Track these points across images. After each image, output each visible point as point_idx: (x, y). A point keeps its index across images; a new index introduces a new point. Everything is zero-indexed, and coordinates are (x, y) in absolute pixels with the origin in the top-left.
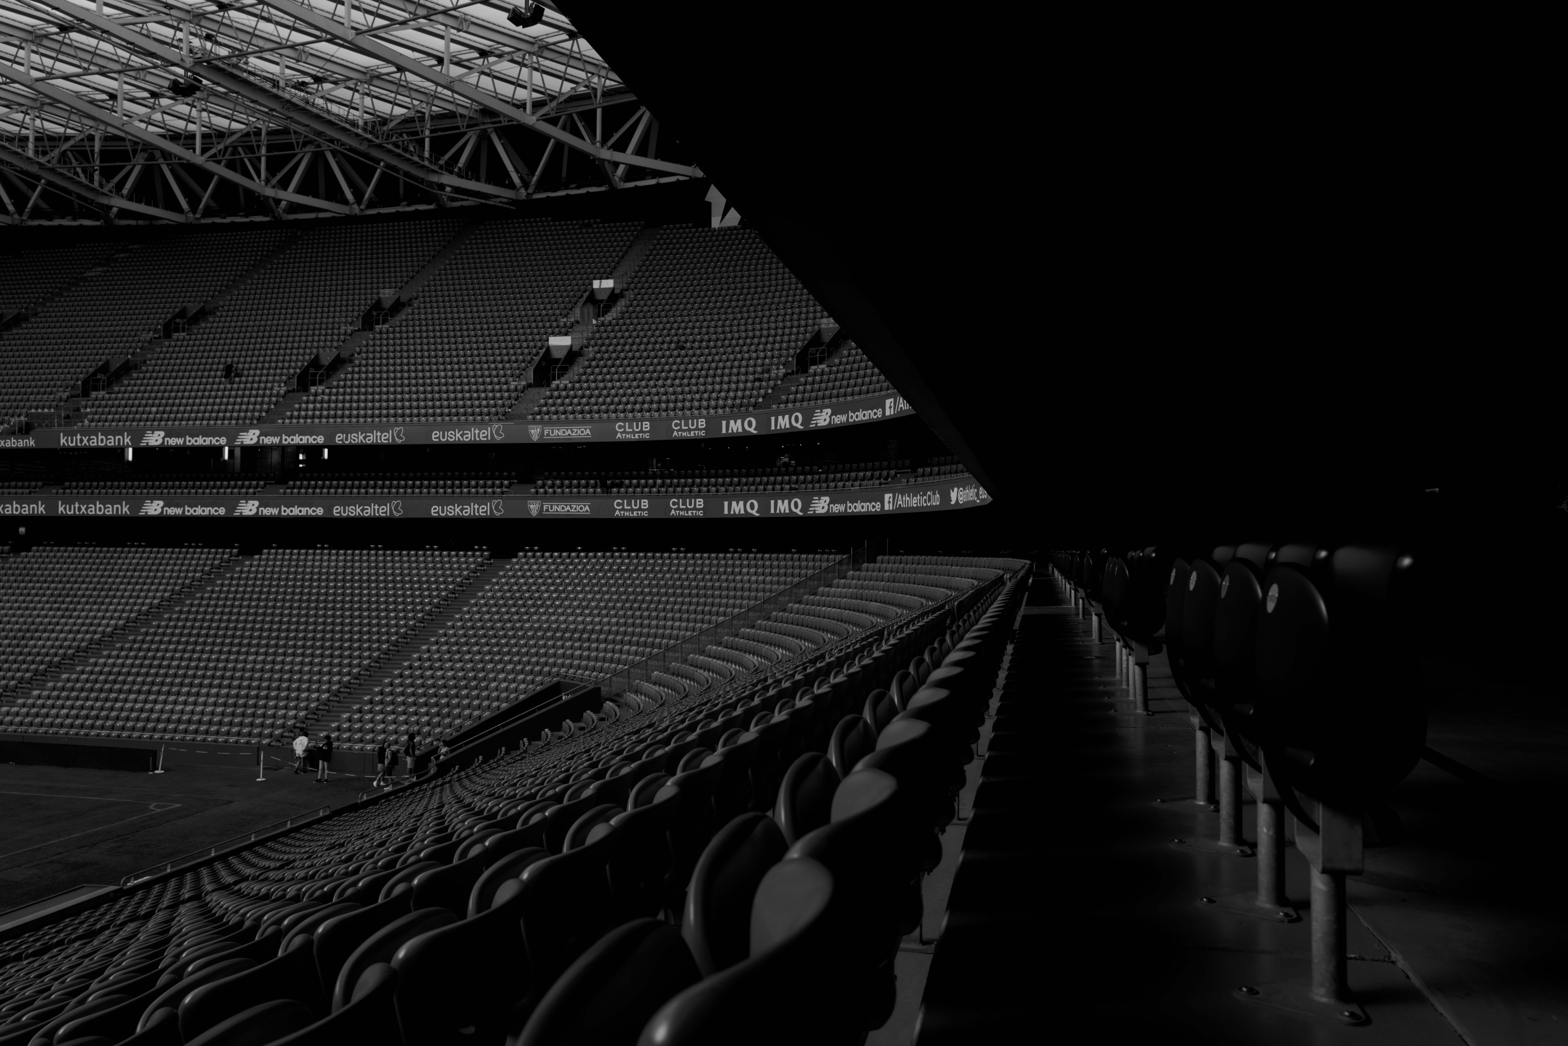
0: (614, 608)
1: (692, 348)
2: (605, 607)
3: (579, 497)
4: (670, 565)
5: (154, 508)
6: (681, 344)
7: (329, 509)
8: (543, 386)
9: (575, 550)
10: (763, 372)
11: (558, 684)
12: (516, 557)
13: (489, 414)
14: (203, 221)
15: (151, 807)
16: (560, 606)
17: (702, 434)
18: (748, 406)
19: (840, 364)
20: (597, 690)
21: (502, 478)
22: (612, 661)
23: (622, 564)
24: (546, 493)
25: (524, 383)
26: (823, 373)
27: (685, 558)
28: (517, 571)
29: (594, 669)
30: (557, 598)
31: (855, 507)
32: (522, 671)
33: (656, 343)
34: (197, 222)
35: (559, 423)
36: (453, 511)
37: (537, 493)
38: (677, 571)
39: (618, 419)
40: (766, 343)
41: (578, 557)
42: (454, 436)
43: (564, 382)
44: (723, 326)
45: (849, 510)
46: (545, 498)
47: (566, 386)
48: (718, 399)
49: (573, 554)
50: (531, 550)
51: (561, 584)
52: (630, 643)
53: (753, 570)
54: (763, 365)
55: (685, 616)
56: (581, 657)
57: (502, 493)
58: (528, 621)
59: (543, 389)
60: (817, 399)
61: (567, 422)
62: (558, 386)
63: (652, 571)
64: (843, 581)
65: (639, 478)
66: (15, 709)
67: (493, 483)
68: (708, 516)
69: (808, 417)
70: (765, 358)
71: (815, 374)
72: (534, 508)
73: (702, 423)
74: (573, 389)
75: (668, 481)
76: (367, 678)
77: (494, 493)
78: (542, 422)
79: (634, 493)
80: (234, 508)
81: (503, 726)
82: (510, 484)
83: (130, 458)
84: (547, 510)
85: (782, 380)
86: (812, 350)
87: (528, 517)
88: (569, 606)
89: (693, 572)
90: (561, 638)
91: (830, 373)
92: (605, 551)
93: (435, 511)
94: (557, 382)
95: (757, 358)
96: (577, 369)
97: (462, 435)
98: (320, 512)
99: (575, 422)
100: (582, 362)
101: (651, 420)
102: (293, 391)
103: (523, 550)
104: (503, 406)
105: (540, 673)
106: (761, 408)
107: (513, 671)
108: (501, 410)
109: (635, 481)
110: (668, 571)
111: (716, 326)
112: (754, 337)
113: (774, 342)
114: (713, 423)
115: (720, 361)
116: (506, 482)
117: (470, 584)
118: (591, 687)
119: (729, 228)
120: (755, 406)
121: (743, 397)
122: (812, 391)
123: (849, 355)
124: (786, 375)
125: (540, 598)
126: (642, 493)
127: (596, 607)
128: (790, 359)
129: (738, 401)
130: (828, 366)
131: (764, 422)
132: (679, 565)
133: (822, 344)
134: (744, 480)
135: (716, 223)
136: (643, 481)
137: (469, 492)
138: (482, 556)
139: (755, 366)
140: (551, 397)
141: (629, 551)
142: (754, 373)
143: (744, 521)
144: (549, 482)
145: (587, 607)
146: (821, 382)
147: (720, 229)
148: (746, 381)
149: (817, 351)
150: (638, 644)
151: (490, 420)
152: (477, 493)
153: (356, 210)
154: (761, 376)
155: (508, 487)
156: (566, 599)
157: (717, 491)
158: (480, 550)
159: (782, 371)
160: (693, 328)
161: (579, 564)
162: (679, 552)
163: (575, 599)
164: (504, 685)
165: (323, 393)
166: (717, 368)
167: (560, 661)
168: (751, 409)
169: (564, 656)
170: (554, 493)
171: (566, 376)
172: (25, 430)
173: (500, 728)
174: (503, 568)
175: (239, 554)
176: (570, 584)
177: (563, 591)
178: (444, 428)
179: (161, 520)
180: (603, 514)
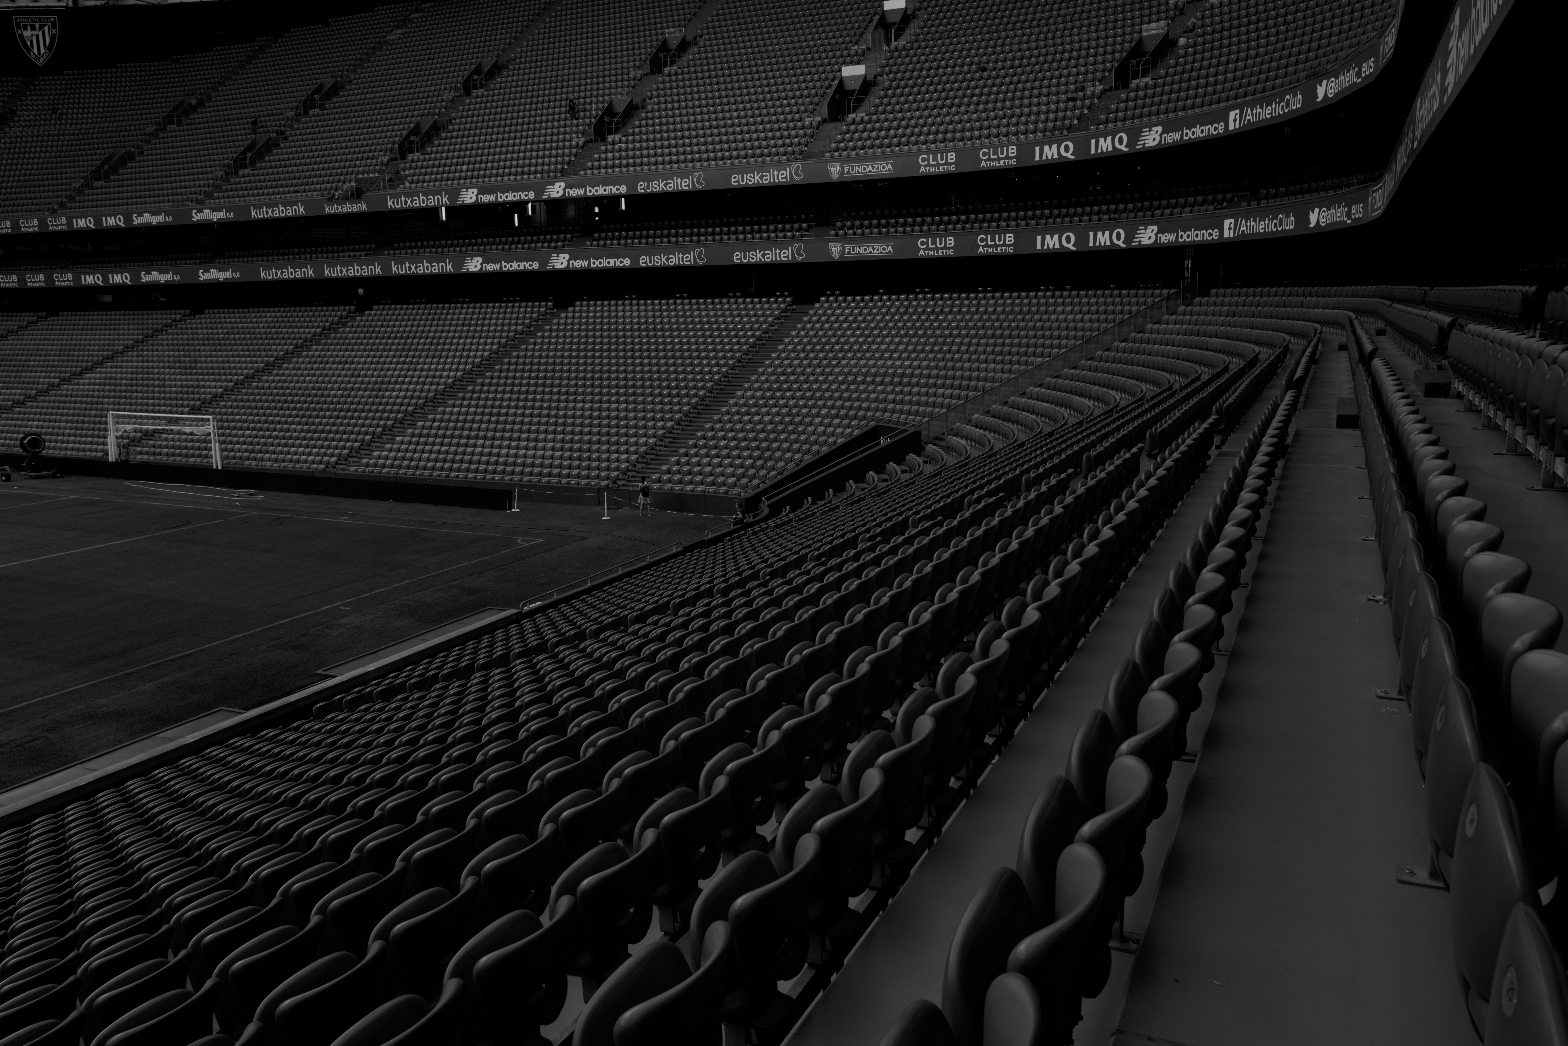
0: (923, 351)
1: (995, 69)
2: (914, 351)
3: (880, 238)
4: (978, 305)
5: (474, 265)
6: (982, 65)
7: (635, 260)
8: (839, 121)
9: (877, 294)
10: (1076, 90)
11: (876, 428)
12: (818, 302)
13: (785, 154)
15: (519, 541)
16: (868, 350)
17: (1013, 162)
18: (1061, 129)
19: (1167, 75)
20: (918, 434)
21: (800, 221)
22: (927, 404)
23: (927, 306)
24: (846, 234)
25: (819, 118)
26: (1146, 86)
27: (993, 298)
28: (820, 316)
29: (909, 413)
30: (864, 343)
31: (1188, 236)
32: (837, 416)
33: (954, 66)
35: (858, 160)
36: (755, 257)
37: (837, 235)
38: (986, 312)
39: (920, 152)
40: (1079, 57)
41: (881, 300)
42: (753, 179)
43: (860, 115)
44: (1028, 42)
45: (1180, 240)
46: (846, 239)
47: (862, 119)
48: (1027, 123)
49: (876, 297)
50: (832, 295)
51: (866, 328)
52: (944, 386)
53: (1068, 309)
54: (1076, 82)
55: (999, 358)
56: (894, 401)
57: (802, 236)
58: (837, 366)
59: (839, 124)
60: (1141, 117)
61: (866, 159)
62: (854, 120)
63: (959, 312)
64: (1174, 317)
65: (941, 215)
66: (385, 453)
67: (792, 227)
68: (1018, 253)
69: (1133, 138)
70: (1078, 74)
71: (1137, 89)
72: (835, 251)
73: (1013, 151)
74: (870, 121)
75: (973, 217)
76: (688, 423)
77: (794, 236)
78: (840, 159)
79: (938, 230)
80: (547, 262)
81: (828, 469)
82: (809, 227)
83: (444, 218)
84: (849, 253)
85: (1099, 98)
86: (1133, 62)
87: (830, 260)
88: (877, 350)
89: (1003, 312)
90: (873, 382)
91: (1155, 86)
92: (909, 293)
93: (738, 258)
94: (852, 115)
95: (1069, 75)
96: (872, 100)
97: (761, 178)
98: (627, 262)
99: (875, 158)
100: (877, 91)
101: (955, 150)
102: (591, 141)
103: (824, 295)
104: (800, 144)
105: (855, 417)
106: (1078, 130)
107: (827, 415)
108: (797, 149)
109: (937, 218)
110: (977, 312)
111: (1020, 43)
112: (1063, 52)
113: (1087, 56)
114: (1025, 150)
115: (1027, 81)
116: (805, 225)
117: (775, 330)
118: (911, 430)
120: (1070, 129)
121: (1056, 120)
122: (1135, 108)
123: (1177, 65)
124: (1104, 91)
125: (846, 343)
126: (946, 230)
127: (905, 350)
128: (1107, 74)
129: (1050, 124)
130: (1153, 79)
131: (1082, 146)
132: (987, 305)
133: (1145, 54)
134: (1056, 212)
136: (946, 218)
137: (769, 237)
138: (784, 302)
139: (1067, 84)
140: (848, 132)
141: (933, 292)
142: (1066, 92)
143: (1061, 255)
144: (849, 223)
145: (895, 351)
146: (1145, 97)
148: (1058, 102)
149: (1138, 63)
150: (952, 387)
151: (788, 160)
152: (777, 237)
154: (1074, 95)
155: (806, 231)
156: (873, 343)
157: (1027, 225)
158: (782, 296)
159: (1099, 88)
160: (995, 46)
161: (883, 307)
162: (986, 291)
163: (882, 343)
164: (821, 429)
165: (620, 142)
166: (1024, 90)
167: (873, 405)
168: (1065, 132)
169: (876, 400)
170: (855, 234)
171: (861, 108)
172: (357, 195)
173: (823, 471)
174: (807, 314)
175: (554, 307)
176: (875, 328)
177: (869, 336)
178: (742, 171)
179: (481, 276)
180: (907, 255)
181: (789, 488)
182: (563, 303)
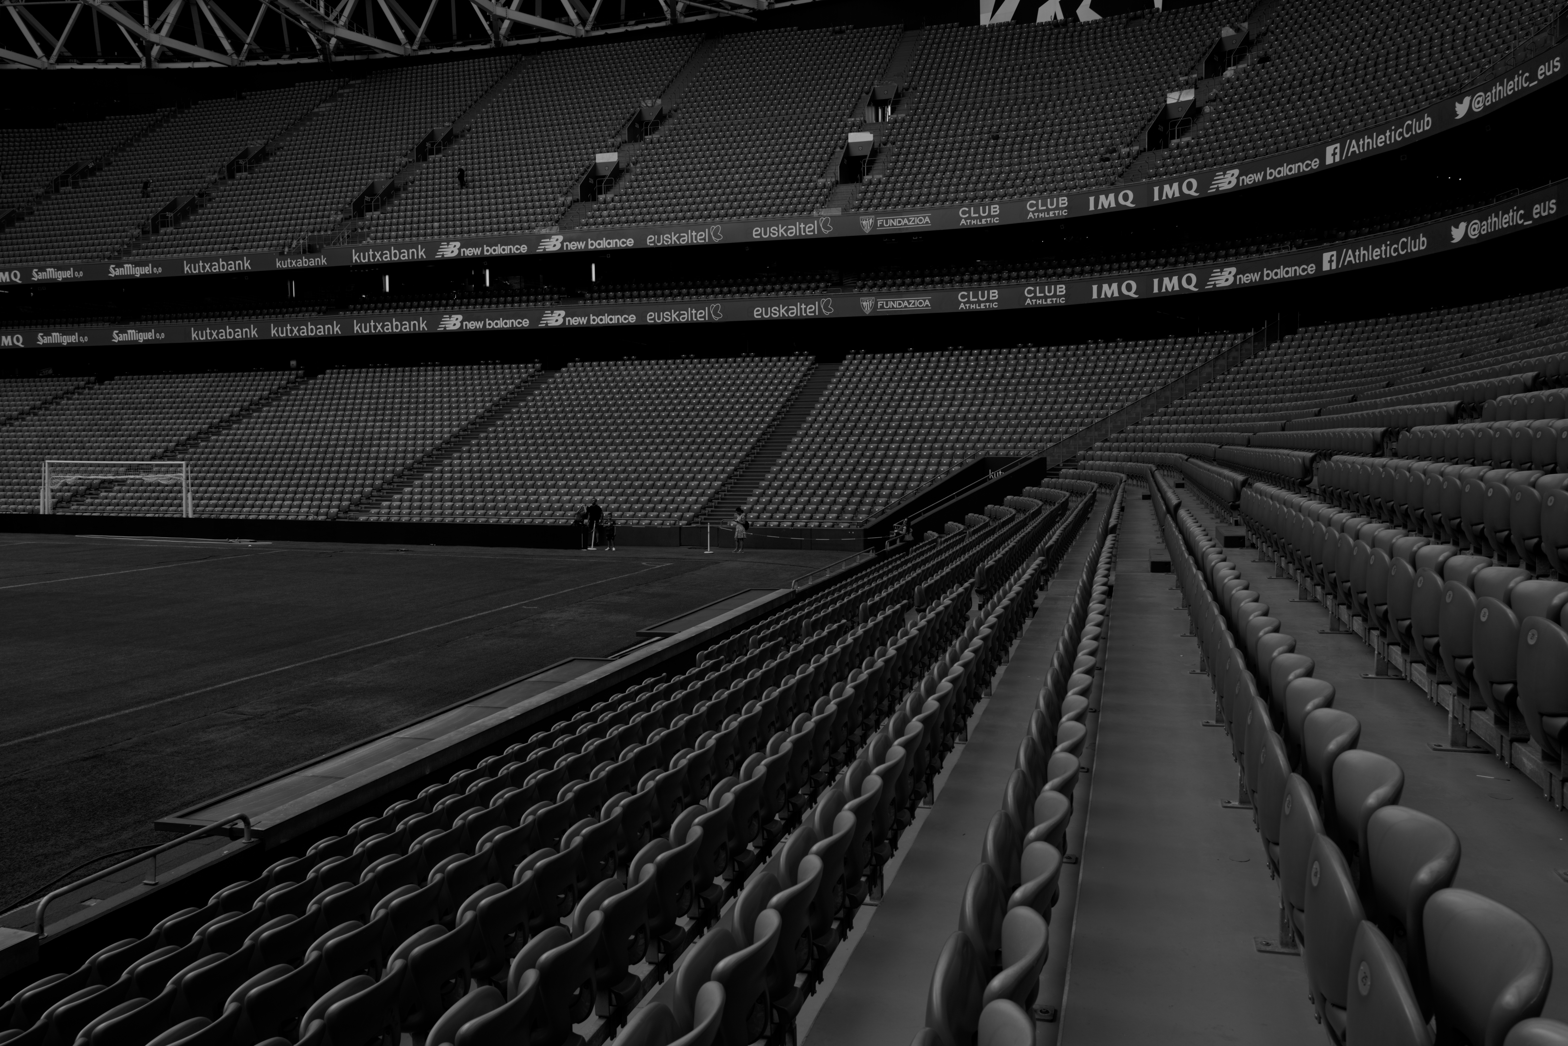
3: (912, 294)
4: (1026, 358)
5: (453, 323)
7: (641, 316)
8: (855, 182)
10: (1108, 153)
11: (977, 464)
12: (845, 360)
14: (421, 53)
19: (1208, 135)
20: (1042, 461)
21: (814, 281)
24: (871, 292)
25: (832, 180)
26: (1189, 145)
28: (853, 371)
31: (1276, 274)
33: (964, 135)
34: (414, 54)
35: (889, 214)
36: (778, 312)
37: (862, 291)
38: (1038, 363)
39: (958, 206)
42: (777, 232)
43: (875, 177)
44: (1036, 114)
45: (1266, 279)
46: (873, 296)
47: (879, 180)
49: (907, 354)
50: (862, 352)
52: (1032, 425)
54: (1104, 146)
57: (823, 294)
59: (856, 185)
61: (898, 213)
62: (871, 181)
66: (396, 503)
68: (1071, 303)
69: (1206, 183)
70: (1104, 139)
71: (1180, 147)
72: (867, 305)
73: (1063, 201)
74: (888, 182)
78: (869, 214)
80: (540, 319)
81: (958, 495)
84: (882, 307)
87: (865, 315)
89: (1059, 362)
91: (1200, 144)
92: (943, 350)
93: (758, 313)
94: (868, 177)
95: (1094, 140)
96: (886, 164)
97: (786, 231)
98: (632, 319)
99: (908, 212)
100: (889, 156)
101: (999, 203)
102: (577, 201)
103: (848, 354)
105: (943, 456)
108: (815, 206)
110: (1028, 364)
111: (1028, 115)
112: (1079, 122)
114: (1077, 201)
116: (822, 285)
118: (1035, 458)
119: (1000, 25)
120: (1114, 183)
122: (1187, 162)
124: (1141, 152)
126: (989, 284)
128: (1138, 137)
130: (1193, 138)
131: (1144, 194)
132: (1036, 358)
133: (1175, 120)
135: (985, 19)
138: (807, 360)
139: (1095, 147)
140: (868, 191)
142: (1097, 154)
144: (870, 283)
147: (992, 26)
148: (1091, 162)
153: (582, 31)
154: (1107, 156)
158: (802, 354)
160: (1002, 118)
165: (613, 200)
171: (875, 171)
172: (311, 250)
173: (953, 497)
174: (838, 370)
175: (542, 368)
178: (765, 225)
179: (460, 335)
180: (946, 308)
181: (919, 515)
182: (553, 364)
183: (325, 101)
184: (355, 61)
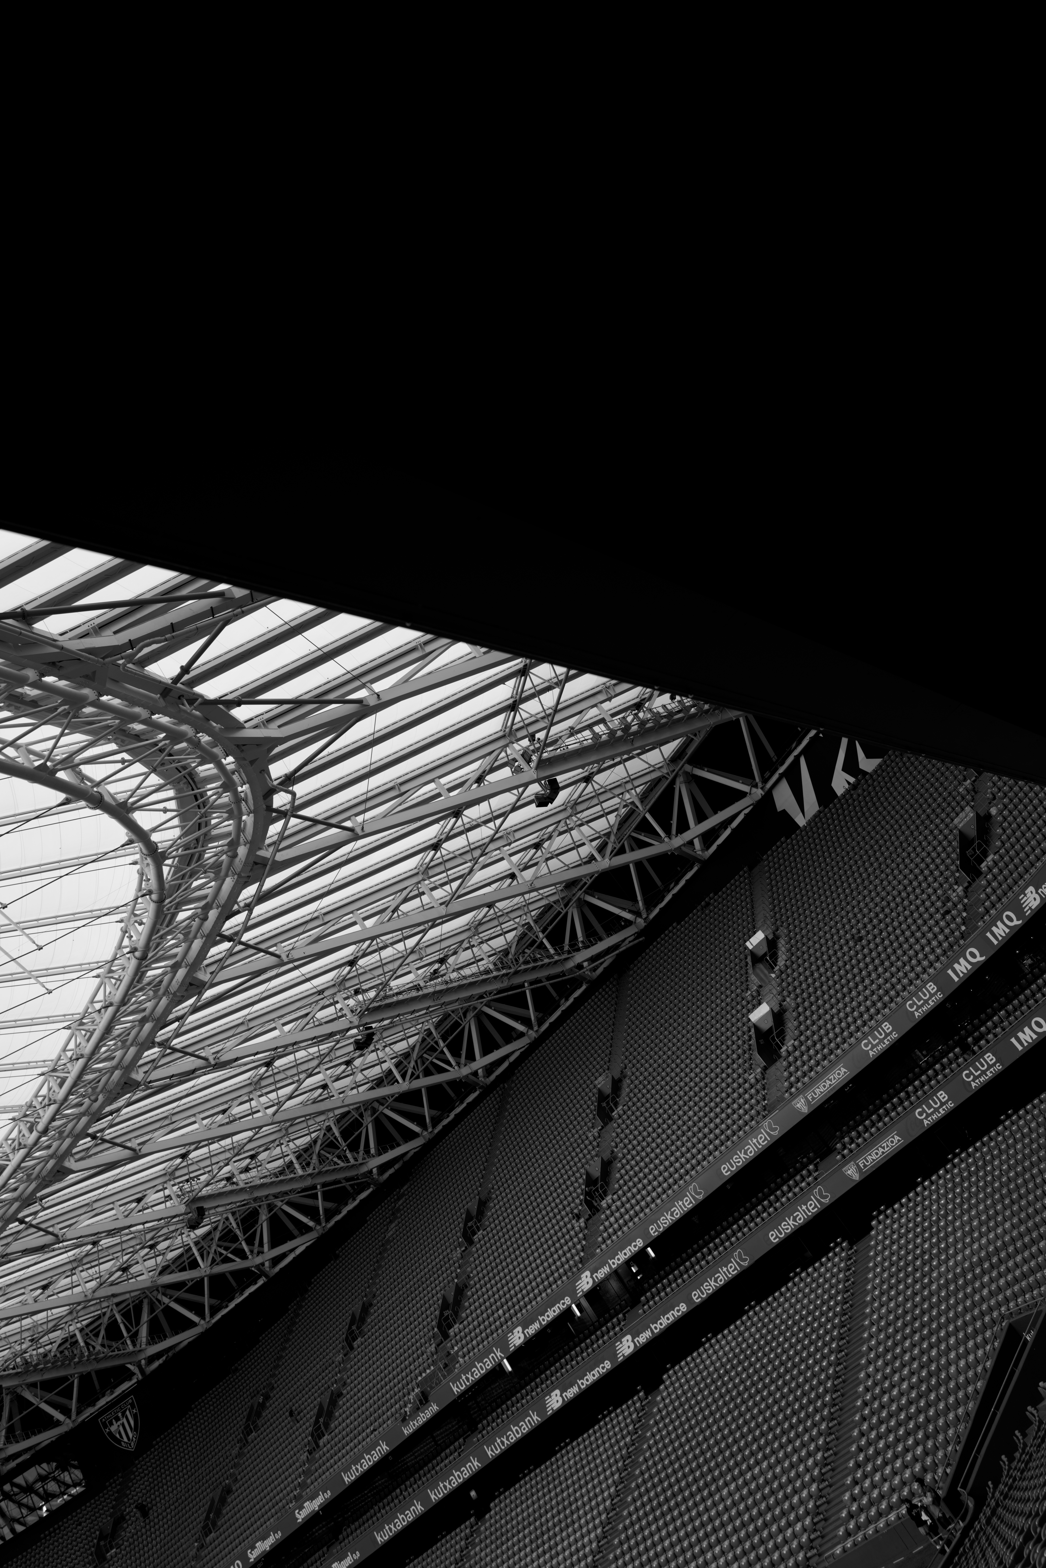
1: (868, 933)
3: (882, 1134)
4: (1012, 1134)
5: (555, 1401)
6: (856, 937)
8: (776, 1061)
9: (918, 1185)
10: (944, 904)
11: (1010, 1327)
12: (872, 1228)
13: (752, 1118)
14: (436, 1131)
17: (940, 996)
18: (957, 942)
19: (1003, 843)
21: (804, 1166)
23: (968, 1166)
24: (851, 1151)
25: (759, 1070)
26: (996, 863)
27: (1020, 1118)
28: (883, 1242)
29: (1027, 1290)
30: (939, 1241)
32: (967, 1338)
33: (835, 953)
34: (432, 1136)
35: (813, 1081)
36: (788, 1226)
37: (844, 1156)
38: (1024, 1136)
39: (859, 1041)
40: (926, 879)
41: (925, 1189)
42: (740, 1159)
43: (789, 1044)
44: (878, 894)
46: (854, 1156)
47: (793, 1045)
48: (926, 956)
49: (919, 1189)
50: (880, 1213)
51: (931, 1226)
54: (939, 898)
56: (1008, 1285)
57: (816, 1179)
59: (778, 1064)
60: (1011, 889)
61: (820, 1076)
62: (787, 1051)
63: (1001, 1152)
65: (917, 1077)
67: (802, 1176)
68: (1007, 1064)
69: (1018, 909)
70: (935, 891)
71: (990, 870)
72: (852, 1172)
73: (931, 987)
74: (801, 1044)
75: (945, 1060)
77: (809, 1184)
78: (799, 1091)
79: (925, 1093)
80: (615, 1354)
82: (816, 1166)
83: (510, 1369)
84: (865, 1166)
85: (966, 897)
86: (969, 852)
87: (853, 1184)
89: (1039, 1125)
90: (975, 1278)
91: (1002, 857)
92: (944, 1165)
93: (775, 1237)
94: (784, 1048)
95: (929, 896)
96: (791, 1025)
97: (746, 1153)
98: (683, 1308)
99: (826, 1070)
100: (790, 1016)
101: (886, 1018)
102: (590, 1217)
103: (873, 1218)
104: (758, 1102)
105: (984, 1327)
106: (969, 934)
107: (958, 1343)
108: (759, 1108)
109: (917, 1083)
110: (1016, 1142)
111: (872, 899)
112: (911, 883)
113: (932, 873)
114: (940, 979)
115: (900, 924)
116: (811, 1167)
117: (853, 1283)
119: (815, 816)
120: (963, 936)
121: (947, 938)
122: (1000, 885)
123: (1004, 830)
124: (966, 890)
125: (923, 1253)
126: (932, 1088)
128: (957, 875)
129: (945, 945)
130: (995, 854)
131: (983, 944)
132: (1019, 1129)
133: (973, 841)
134: (1010, 1007)
135: (801, 821)
136: (924, 1077)
137: (789, 1199)
138: (843, 1250)
139: (933, 904)
140: (790, 1065)
141: (964, 1149)
142: (937, 910)
144: (847, 1139)
146: (1001, 871)
147: (809, 823)
148: (937, 923)
149: (974, 849)
151: (758, 1123)
152: (795, 1194)
153: (533, 1034)
154: (945, 909)
155: (816, 1170)
156: (947, 1236)
157: (995, 1035)
158: (837, 1245)
159: (960, 890)
160: (855, 915)
161: (931, 1194)
162: (1009, 1117)
163: (955, 1231)
164: (962, 1363)
165: (614, 1202)
166: (903, 933)
167: (991, 1301)
168: (962, 942)
169: (991, 1294)
170: (858, 1145)
171: (787, 1038)
172: (424, 1400)
173: (995, 1414)
174: (870, 1248)
175: (646, 1395)
176: (939, 1220)
177: (939, 1231)
178: (727, 1159)
179: (568, 1407)
180: (916, 1133)
181: (975, 1459)
182: (652, 1385)
183: (391, 1222)
184: (397, 1171)
